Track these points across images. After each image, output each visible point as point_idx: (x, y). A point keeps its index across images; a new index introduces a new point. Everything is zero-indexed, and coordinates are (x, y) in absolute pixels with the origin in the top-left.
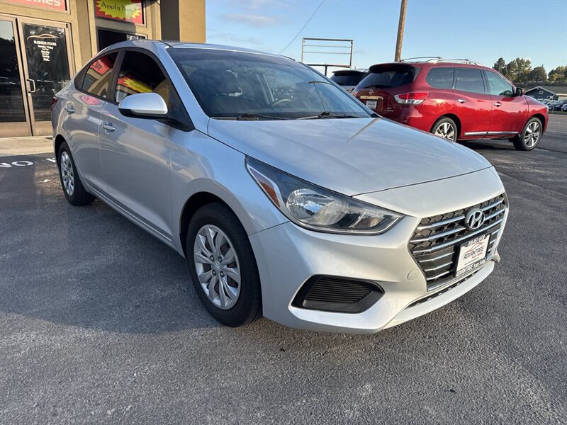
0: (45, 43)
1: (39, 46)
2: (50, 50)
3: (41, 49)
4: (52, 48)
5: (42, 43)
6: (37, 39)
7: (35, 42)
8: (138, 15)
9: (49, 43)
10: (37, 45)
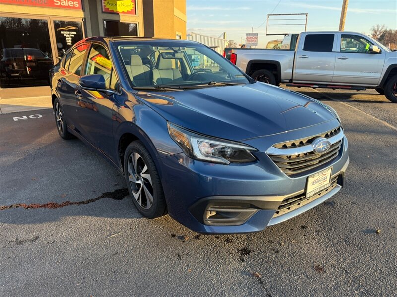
0: (68, 32)
1: (65, 35)
2: (72, 37)
3: (66, 36)
5: (66, 32)
6: (63, 30)
7: (62, 32)
8: (133, 9)
9: (71, 33)
10: (63, 34)
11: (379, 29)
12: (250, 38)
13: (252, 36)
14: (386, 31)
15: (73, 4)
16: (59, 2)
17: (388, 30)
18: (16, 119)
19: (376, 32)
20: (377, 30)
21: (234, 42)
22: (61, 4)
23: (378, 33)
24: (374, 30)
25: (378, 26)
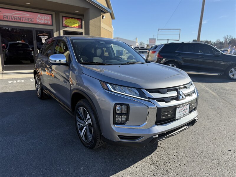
0: (44, 37)
2: (45, 39)
3: (42, 39)
4: (46, 38)
6: (41, 36)
7: (40, 37)
11: (228, 38)
12: (151, 41)
13: (152, 40)
14: (232, 39)
15: (47, 22)
16: (39, 21)
17: (233, 38)
18: (10, 82)
19: (226, 39)
20: (227, 38)
21: (143, 43)
22: (41, 22)
23: (227, 40)
24: (225, 38)
25: (227, 36)
